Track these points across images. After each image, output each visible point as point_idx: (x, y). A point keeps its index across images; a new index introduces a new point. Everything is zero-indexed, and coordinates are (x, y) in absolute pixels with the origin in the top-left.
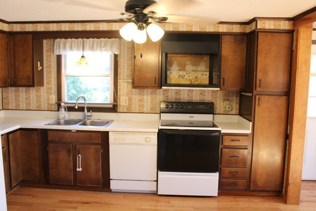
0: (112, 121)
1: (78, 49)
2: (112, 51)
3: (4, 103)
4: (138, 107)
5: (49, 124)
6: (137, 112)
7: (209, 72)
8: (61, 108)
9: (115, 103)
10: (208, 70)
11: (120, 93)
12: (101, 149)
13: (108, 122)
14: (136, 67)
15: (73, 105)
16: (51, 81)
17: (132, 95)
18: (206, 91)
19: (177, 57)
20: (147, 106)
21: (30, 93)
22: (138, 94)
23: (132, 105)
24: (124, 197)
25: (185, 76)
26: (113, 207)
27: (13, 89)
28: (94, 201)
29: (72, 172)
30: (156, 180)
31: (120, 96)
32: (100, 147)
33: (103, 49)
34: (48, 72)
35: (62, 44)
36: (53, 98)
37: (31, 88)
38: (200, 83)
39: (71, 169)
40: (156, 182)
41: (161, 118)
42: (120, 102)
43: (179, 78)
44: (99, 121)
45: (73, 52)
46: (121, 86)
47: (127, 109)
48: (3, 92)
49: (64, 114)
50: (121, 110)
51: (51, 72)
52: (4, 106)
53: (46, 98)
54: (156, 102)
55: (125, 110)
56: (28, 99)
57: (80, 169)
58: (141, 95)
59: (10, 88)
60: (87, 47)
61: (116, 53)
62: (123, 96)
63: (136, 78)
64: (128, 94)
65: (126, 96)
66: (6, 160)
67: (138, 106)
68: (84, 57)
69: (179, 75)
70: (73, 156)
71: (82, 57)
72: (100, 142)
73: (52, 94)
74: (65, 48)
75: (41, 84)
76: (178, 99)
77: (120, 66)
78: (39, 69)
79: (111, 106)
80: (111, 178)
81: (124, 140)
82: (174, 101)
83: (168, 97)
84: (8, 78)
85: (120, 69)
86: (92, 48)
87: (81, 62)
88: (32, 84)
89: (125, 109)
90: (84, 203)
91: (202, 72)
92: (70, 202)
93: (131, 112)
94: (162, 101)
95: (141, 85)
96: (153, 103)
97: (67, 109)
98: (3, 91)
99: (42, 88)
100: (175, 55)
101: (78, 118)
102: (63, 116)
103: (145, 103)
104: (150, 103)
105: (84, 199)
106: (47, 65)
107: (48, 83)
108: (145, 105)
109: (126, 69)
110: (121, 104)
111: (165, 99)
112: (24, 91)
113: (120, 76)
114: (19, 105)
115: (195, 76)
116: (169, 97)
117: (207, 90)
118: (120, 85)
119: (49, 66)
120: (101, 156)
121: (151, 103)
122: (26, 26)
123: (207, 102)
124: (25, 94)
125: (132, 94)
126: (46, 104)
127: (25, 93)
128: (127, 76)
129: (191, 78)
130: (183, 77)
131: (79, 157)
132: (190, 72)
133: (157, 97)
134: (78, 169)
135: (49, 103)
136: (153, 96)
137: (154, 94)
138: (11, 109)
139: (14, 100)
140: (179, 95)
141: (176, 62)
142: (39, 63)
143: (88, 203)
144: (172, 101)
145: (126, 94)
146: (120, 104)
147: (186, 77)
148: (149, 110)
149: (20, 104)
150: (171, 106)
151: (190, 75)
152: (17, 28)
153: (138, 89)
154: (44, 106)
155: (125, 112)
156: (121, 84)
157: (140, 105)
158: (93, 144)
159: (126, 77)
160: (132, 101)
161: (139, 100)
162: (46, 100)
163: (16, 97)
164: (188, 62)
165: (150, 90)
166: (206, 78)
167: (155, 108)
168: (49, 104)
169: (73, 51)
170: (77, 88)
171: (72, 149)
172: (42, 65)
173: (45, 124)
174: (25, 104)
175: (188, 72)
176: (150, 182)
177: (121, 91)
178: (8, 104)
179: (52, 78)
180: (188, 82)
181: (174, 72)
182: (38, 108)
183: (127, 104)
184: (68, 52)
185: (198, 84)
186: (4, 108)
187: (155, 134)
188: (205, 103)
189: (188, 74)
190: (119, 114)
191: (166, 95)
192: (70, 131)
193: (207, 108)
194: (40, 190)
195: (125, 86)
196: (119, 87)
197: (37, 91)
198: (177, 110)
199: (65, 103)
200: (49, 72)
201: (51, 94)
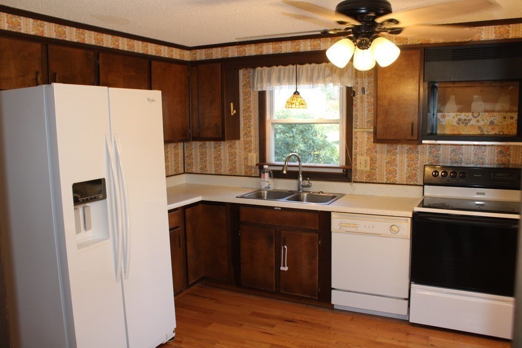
0: (342, 195)
1: (289, 82)
2: (342, 83)
3: (186, 164)
4: (385, 174)
5: (242, 197)
6: (385, 182)
7: (517, 113)
8: (264, 173)
9: (348, 167)
10: (516, 109)
11: (356, 150)
12: (319, 239)
13: (333, 197)
14: (379, 108)
15: (280, 169)
16: (250, 132)
17: (375, 154)
18: (511, 148)
19: (454, 88)
20: (402, 172)
21: (221, 149)
22: (386, 152)
23: (375, 170)
24: (352, 319)
25: (469, 120)
26: (330, 333)
27: (198, 143)
28: (303, 320)
29: (274, 271)
30: (407, 297)
31: (356, 155)
32: (317, 235)
33: (328, 79)
34: (246, 118)
35: (265, 75)
36: (254, 158)
37: (222, 143)
38: (499, 132)
39: (273, 267)
40: (407, 302)
41: (425, 194)
42: (356, 164)
43: (459, 124)
44: (321, 194)
45: (282, 86)
46: (358, 139)
47: (368, 177)
48: (185, 148)
49: (268, 182)
50: (357, 177)
51: (251, 117)
52: (186, 168)
53: (243, 157)
54: (417, 165)
55: (365, 178)
56: (218, 157)
57: (286, 269)
58: (391, 153)
59: (194, 143)
60: (303, 77)
61: (349, 85)
62: (362, 155)
63: (379, 126)
64: (369, 152)
65: (365, 155)
66: (182, 245)
67: (385, 172)
68: (298, 94)
69: (460, 120)
70: (275, 248)
71: (295, 93)
72: (318, 229)
73: (252, 152)
74: (269, 80)
75: (236, 136)
76: (457, 162)
77: (356, 107)
78: (232, 114)
79: (341, 171)
80: (332, 287)
81: (356, 227)
82: (449, 165)
83: (438, 157)
84: (190, 128)
85: (357, 111)
86: (311, 80)
87: (292, 102)
88: (221, 136)
89: (365, 176)
90: (286, 321)
91: (504, 113)
92: (267, 317)
93: (375, 181)
94: (427, 164)
95: (388, 138)
96: (412, 168)
97: (272, 175)
98: (185, 146)
99: (237, 142)
100: (451, 85)
101: (290, 189)
102: (267, 185)
103: (398, 166)
104: (406, 167)
105: (288, 315)
106: (244, 108)
107: (246, 134)
108: (398, 171)
109: (366, 112)
110: (358, 168)
111: (433, 161)
112: (213, 146)
113: (357, 123)
114: (205, 166)
115: (489, 121)
116: (441, 157)
117: (514, 146)
118: (356, 138)
119: (248, 109)
120: (318, 250)
121: (408, 167)
122: (213, 52)
123: (514, 167)
124: (214, 151)
125: (376, 152)
126: (243, 167)
127: (213, 149)
128: (368, 122)
129: (481, 123)
130: (466, 122)
131: (284, 249)
132: (480, 114)
133: (419, 158)
134: (282, 268)
135: (247, 165)
136: (412, 155)
137: (413, 152)
138: (195, 172)
139: (199, 160)
140: (458, 155)
141: (453, 97)
142: (232, 104)
143: (292, 321)
144: (446, 165)
145: (365, 151)
146: (356, 169)
147: (472, 123)
148: (405, 179)
149: (207, 165)
150: (443, 174)
151: (479, 118)
152: (201, 55)
153: (386, 145)
154: (241, 169)
155: (365, 181)
156: (358, 136)
157: (390, 170)
158: (306, 230)
159: (366, 124)
160: (376, 163)
161: (388, 163)
162: (243, 160)
163: (202, 155)
164: (476, 97)
165: (406, 145)
166: (512, 124)
167: (415, 175)
168: (247, 167)
169: (281, 84)
170: (308, 140)
171: (274, 236)
172: (237, 107)
173: (237, 196)
174: (213, 166)
175: (476, 115)
176: (396, 300)
177: (358, 147)
178: (191, 165)
179: (252, 128)
180: (476, 132)
181: (449, 114)
182: (231, 172)
183: (368, 169)
184: (275, 87)
185: (495, 134)
186: (186, 171)
187: (407, 220)
188: (509, 169)
189: (476, 117)
190: (354, 184)
191: (434, 155)
192: (272, 208)
193: (511, 178)
194: (227, 293)
195: (363, 138)
196: (354, 140)
197: (230, 146)
198: (453, 181)
199: (270, 165)
200: (248, 118)
201: (250, 152)
